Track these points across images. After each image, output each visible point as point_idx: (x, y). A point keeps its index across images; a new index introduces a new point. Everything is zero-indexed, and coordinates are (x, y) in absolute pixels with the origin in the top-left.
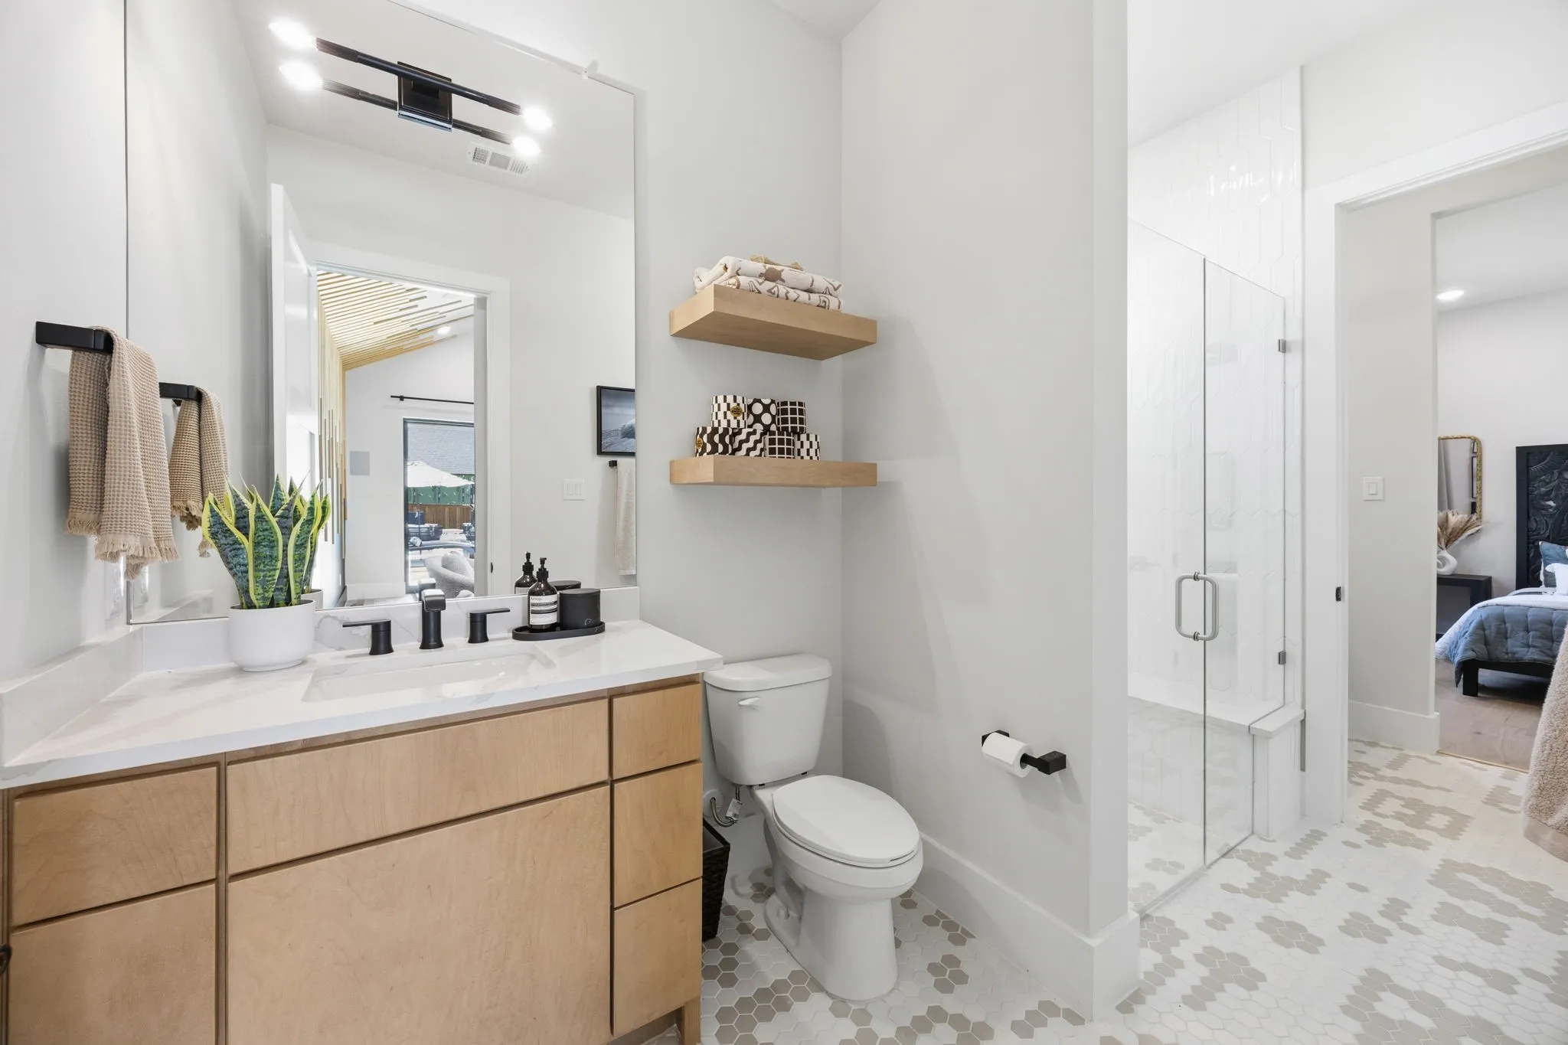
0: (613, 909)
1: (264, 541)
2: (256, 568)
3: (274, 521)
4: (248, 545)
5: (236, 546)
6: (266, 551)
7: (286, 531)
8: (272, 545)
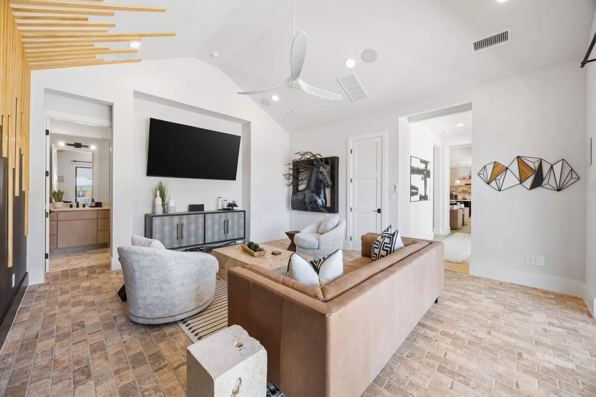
0: (97, 231)
1: (58, 195)
2: (57, 198)
3: (59, 193)
4: (56, 196)
5: (55, 196)
6: (58, 196)
7: (60, 194)
8: (59, 196)
